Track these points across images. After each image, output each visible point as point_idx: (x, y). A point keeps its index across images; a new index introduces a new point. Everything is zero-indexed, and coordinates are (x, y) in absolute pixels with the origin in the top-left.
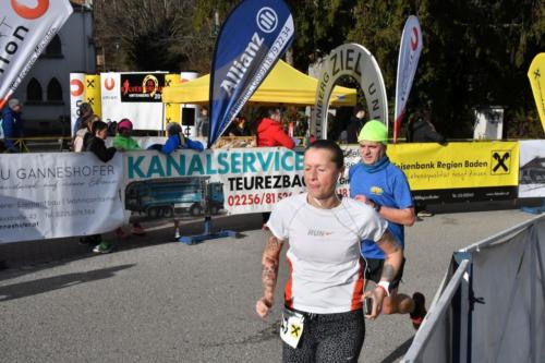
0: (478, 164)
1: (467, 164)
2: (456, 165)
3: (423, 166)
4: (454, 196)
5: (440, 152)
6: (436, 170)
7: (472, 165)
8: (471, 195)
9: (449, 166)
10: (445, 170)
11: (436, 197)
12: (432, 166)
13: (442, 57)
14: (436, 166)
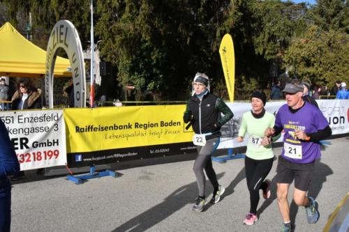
0: (172, 124)
1: (162, 124)
2: (152, 125)
3: (121, 127)
4: (152, 152)
5: (137, 114)
6: (133, 130)
7: (167, 125)
8: (167, 150)
9: (146, 126)
10: (142, 130)
11: (134, 154)
12: (130, 127)
13: (164, 44)
14: (133, 126)
